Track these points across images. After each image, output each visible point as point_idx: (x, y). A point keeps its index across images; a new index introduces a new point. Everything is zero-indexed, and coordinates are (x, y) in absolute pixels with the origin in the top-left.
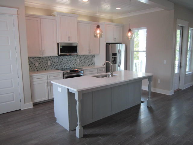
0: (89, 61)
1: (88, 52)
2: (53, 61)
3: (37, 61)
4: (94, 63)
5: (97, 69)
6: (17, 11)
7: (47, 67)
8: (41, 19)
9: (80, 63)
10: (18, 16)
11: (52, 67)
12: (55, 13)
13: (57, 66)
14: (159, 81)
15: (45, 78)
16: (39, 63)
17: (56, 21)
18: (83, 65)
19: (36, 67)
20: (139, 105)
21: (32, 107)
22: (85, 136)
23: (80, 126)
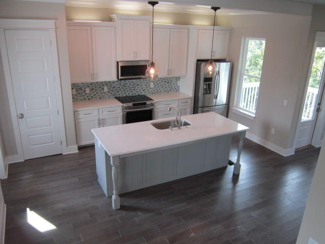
0: (170, 85)
1: (166, 73)
2: (112, 85)
3: (88, 86)
4: (177, 88)
5: (178, 101)
6: (55, 23)
7: (103, 94)
8: (93, 28)
9: (155, 88)
10: (56, 31)
11: (110, 95)
12: (114, 16)
13: (117, 93)
14: (273, 131)
15: (96, 113)
16: (92, 88)
17: (116, 28)
18: (159, 91)
19: (86, 94)
20: (225, 168)
21: (77, 151)
22: (123, 208)
23: (116, 195)
